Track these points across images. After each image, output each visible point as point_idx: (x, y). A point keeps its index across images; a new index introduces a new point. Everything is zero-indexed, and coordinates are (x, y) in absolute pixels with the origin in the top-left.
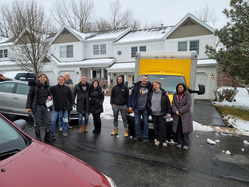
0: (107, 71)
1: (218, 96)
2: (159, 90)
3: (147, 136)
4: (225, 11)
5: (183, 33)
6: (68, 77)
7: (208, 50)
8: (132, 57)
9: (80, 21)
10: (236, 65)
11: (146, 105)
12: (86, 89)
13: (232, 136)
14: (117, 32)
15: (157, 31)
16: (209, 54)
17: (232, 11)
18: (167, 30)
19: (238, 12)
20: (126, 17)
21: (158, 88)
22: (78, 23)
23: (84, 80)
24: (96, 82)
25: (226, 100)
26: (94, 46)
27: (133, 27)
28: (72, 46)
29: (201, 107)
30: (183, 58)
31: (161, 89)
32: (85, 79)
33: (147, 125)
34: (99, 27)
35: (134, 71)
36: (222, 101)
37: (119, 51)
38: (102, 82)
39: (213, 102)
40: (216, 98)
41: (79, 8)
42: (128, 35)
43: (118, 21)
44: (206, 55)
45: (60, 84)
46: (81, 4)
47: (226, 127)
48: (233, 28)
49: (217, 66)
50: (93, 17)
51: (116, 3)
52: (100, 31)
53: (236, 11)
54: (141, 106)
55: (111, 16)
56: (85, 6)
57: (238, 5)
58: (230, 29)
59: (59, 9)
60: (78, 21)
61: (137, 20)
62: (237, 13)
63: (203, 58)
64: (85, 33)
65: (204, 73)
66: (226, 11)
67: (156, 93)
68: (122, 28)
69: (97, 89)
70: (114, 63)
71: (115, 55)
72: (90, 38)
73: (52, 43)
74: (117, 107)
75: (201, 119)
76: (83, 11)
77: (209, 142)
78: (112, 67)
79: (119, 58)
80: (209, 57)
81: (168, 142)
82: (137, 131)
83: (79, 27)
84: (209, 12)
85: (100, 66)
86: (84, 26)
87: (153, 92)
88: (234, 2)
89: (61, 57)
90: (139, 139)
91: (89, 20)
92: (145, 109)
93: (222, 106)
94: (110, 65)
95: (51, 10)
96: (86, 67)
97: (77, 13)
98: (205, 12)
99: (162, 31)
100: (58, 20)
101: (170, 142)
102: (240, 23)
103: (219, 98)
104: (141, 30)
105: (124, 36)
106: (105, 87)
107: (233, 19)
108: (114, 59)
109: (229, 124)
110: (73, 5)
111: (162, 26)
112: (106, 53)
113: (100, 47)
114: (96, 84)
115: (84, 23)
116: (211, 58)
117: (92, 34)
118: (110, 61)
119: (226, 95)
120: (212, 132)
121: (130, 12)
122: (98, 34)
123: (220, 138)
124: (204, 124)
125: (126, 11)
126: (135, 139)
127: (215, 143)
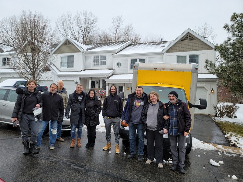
0: (105, 82)
1: (218, 112)
2: (156, 102)
3: (142, 153)
4: (225, 26)
5: (182, 47)
6: (61, 85)
7: (208, 64)
8: (131, 68)
9: (83, 34)
10: (238, 80)
11: (141, 119)
12: (82, 98)
13: (236, 157)
14: (118, 45)
15: (157, 45)
16: (209, 68)
17: (233, 26)
18: (167, 44)
19: (239, 27)
20: (127, 31)
21: (155, 100)
22: (81, 36)
23: (79, 89)
24: (92, 92)
25: (226, 116)
26: (94, 57)
27: (133, 41)
28: (73, 56)
29: (200, 122)
30: (183, 71)
31: (159, 101)
32: (81, 88)
33: (142, 142)
34: (101, 40)
35: (132, 83)
36: (222, 117)
37: (119, 63)
38: (100, 92)
39: (214, 118)
40: (216, 114)
41: (83, 22)
42: (128, 48)
43: (119, 35)
44: (206, 69)
45: (52, 92)
46: (85, 19)
47: (229, 146)
48: (234, 43)
49: (217, 81)
50: (96, 30)
51: (118, 19)
52: (101, 44)
53: (237, 26)
54: (135, 120)
55: (112, 31)
56: (89, 21)
57: (239, 21)
58: (231, 44)
59: (64, 23)
60: (81, 34)
61: (138, 35)
62: (238, 29)
63: (202, 73)
64: (86, 45)
65: (203, 87)
66: (227, 27)
67: (153, 105)
68: (122, 42)
69: (94, 98)
70: (113, 74)
71: (115, 66)
72: (91, 49)
73: (54, 53)
74: (109, 119)
75: (201, 136)
76: (87, 25)
77: (212, 163)
78: (111, 78)
79: (118, 69)
80: (209, 71)
81: (166, 161)
82: (132, 147)
83: (82, 40)
84: (208, 30)
85: (99, 77)
86: (87, 39)
87: (149, 104)
88: (236, 17)
89: (61, 66)
90: (133, 156)
91: (92, 34)
92: (140, 123)
93: (222, 122)
94: (109, 76)
95: (56, 23)
96: (85, 77)
97: (81, 27)
98: (204, 29)
99: (162, 45)
100: (63, 33)
101: (168, 162)
102: (241, 38)
103: (219, 113)
104: (141, 44)
105: (124, 49)
106: (103, 97)
107: (234, 35)
108: (113, 70)
109: (232, 143)
110: (77, 19)
111: (162, 40)
112: (105, 64)
113: (100, 58)
114: (92, 94)
115: (86, 36)
116: (210, 73)
117: (93, 46)
118: (109, 72)
119: (227, 111)
120: (214, 151)
121: (131, 27)
122: (99, 46)
123: (224, 158)
124: (205, 142)
125: (127, 26)
126: (129, 156)
127: (219, 166)
